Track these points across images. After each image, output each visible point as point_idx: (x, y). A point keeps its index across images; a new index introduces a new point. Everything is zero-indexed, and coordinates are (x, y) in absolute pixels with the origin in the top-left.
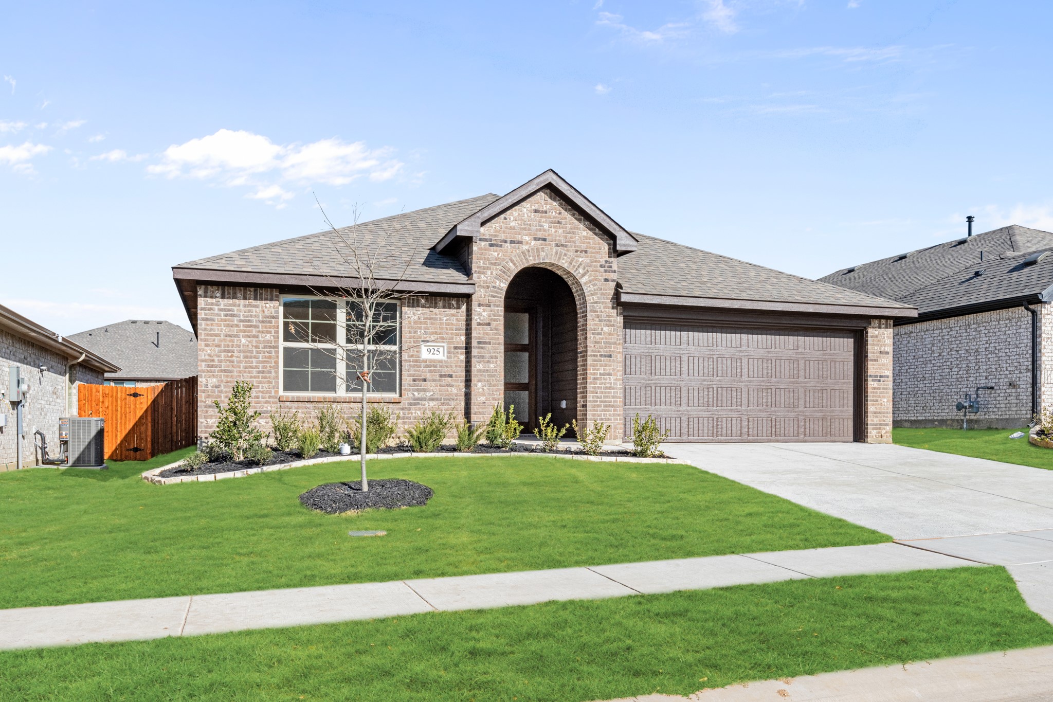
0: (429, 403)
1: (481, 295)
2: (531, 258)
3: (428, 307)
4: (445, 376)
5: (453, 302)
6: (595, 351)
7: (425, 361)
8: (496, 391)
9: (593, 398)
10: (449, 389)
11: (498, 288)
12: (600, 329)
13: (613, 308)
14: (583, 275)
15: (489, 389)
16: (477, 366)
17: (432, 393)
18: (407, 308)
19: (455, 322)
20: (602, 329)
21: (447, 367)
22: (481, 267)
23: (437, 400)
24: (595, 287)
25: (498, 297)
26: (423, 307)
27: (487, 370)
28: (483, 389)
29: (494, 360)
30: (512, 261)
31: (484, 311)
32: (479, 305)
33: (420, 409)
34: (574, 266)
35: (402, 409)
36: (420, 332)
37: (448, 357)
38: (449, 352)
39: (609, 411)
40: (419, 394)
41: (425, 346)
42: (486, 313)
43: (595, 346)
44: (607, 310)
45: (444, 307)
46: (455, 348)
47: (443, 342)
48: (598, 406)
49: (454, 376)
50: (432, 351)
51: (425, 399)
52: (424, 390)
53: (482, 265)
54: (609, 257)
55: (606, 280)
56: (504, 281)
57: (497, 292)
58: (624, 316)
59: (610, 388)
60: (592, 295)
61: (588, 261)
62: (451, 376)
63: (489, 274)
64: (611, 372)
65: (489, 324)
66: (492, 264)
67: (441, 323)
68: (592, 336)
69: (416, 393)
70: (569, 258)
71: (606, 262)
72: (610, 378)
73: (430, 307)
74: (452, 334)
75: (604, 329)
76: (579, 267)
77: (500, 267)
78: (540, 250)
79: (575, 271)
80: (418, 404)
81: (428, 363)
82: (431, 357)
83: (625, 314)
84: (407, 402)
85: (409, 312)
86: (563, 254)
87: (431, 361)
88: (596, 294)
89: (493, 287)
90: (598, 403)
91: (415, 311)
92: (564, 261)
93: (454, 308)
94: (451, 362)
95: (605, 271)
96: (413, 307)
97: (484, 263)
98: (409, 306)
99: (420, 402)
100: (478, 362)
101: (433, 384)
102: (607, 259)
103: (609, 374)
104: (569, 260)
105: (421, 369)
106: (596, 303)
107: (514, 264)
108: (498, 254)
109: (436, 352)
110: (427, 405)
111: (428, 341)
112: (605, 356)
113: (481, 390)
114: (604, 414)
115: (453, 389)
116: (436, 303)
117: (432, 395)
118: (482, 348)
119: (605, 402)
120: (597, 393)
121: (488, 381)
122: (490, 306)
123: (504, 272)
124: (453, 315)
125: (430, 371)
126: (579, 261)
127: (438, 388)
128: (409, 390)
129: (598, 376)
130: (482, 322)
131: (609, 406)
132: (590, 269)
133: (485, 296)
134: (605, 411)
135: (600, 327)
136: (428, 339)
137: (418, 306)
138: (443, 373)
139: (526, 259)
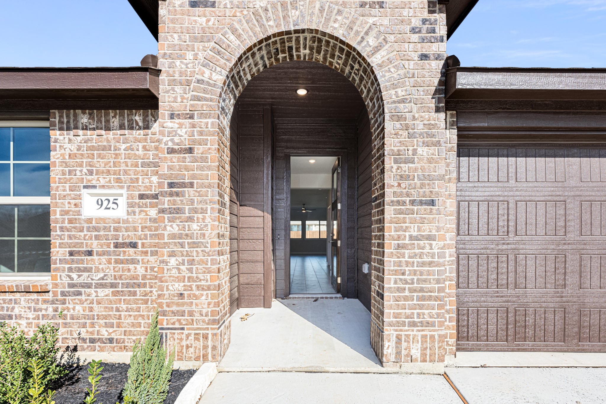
0: (96, 292)
1: (176, 98)
2: (271, 23)
3: (94, 129)
4: (123, 245)
5: (137, 118)
6: (401, 194)
7: (89, 221)
8: (204, 272)
9: (395, 283)
10: (131, 267)
11: (209, 84)
12: (410, 152)
13: (438, 110)
14: (377, 49)
15: (190, 270)
16: (168, 228)
17: (102, 275)
18: (58, 132)
19: (141, 152)
20: (415, 152)
21: (127, 230)
22: (175, 45)
23: (113, 285)
24: (401, 72)
25: (206, 99)
26: (85, 128)
27: (187, 235)
28: (179, 269)
29: (200, 216)
30: (234, 31)
31: (181, 126)
32: (172, 116)
33: (81, 302)
34: (357, 33)
35: (53, 302)
36: (81, 171)
37: (128, 213)
38: (130, 205)
39: (429, 307)
40: (79, 276)
41: (92, 195)
42: (184, 130)
43: (399, 185)
44: (426, 115)
45: (122, 127)
46: (141, 197)
47: (122, 187)
48: (406, 298)
49: (140, 245)
50: (105, 203)
51: (89, 286)
52: (88, 270)
53: (176, 42)
54: (431, 12)
55: (424, 57)
56: (218, 69)
57: (205, 91)
58: (459, 129)
59: (430, 264)
60: (394, 86)
61: (386, 22)
62: (134, 245)
63: (192, 58)
64: (434, 232)
65: (190, 150)
66: (195, 39)
67: (116, 154)
68: (395, 166)
69: (74, 275)
70: (347, 18)
71: (424, 21)
72: (431, 245)
73: (98, 128)
74: (136, 173)
75: (420, 150)
76: (367, 33)
77: (212, 44)
78: (289, 7)
79: (360, 43)
80: (80, 294)
81: (94, 224)
82: (103, 213)
83: (461, 125)
84: (59, 290)
85: (61, 138)
86: (335, 11)
87: (99, 220)
88: (404, 84)
89: (198, 81)
90: (407, 293)
91: (71, 137)
92: (336, 25)
93: (140, 129)
94: (134, 222)
95: (423, 40)
96: (68, 129)
97: (180, 38)
98: (61, 129)
99: (83, 290)
100: (169, 221)
101: (104, 258)
102: (426, 14)
103: (430, 238)
104: (347, 22)
105: (82, 234)
106: (403, 101)
107: (239, 37)
108: (208, 21)
109: (111, 205)
110: (94, 294)
111: (94, 187)
112: (421, 203)
113: (174, 271)
114: (418, 314)
115: (138, 267)
116: (108, 121)
117: (102, 279)
118: (177, 194)
119: (422, 290)
120: (403, 274)
121: (188, 255)
122: (192, 117)
123: (219, 53)
124: (137, 140)
125: (97, 237)
126: (366, 23)
127: (111, 266)
128: (64, 271)
129: (407, 242)
130: (176, 147)
131: (430, 298)
132: (391, 38)
133: (183, 98)
134: (421, 307)
135: (411, 148)
136: (94, 183)
137: (76, 128)
138: (120, 240)
139: (262, 26)
